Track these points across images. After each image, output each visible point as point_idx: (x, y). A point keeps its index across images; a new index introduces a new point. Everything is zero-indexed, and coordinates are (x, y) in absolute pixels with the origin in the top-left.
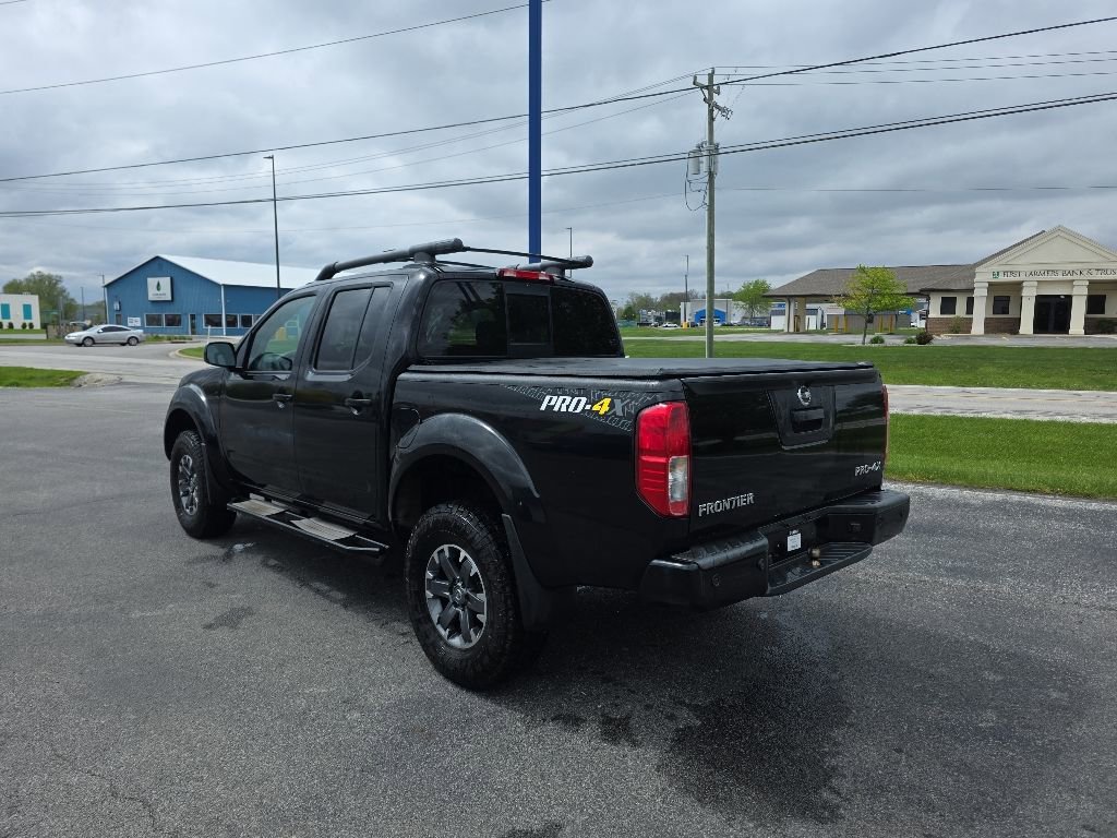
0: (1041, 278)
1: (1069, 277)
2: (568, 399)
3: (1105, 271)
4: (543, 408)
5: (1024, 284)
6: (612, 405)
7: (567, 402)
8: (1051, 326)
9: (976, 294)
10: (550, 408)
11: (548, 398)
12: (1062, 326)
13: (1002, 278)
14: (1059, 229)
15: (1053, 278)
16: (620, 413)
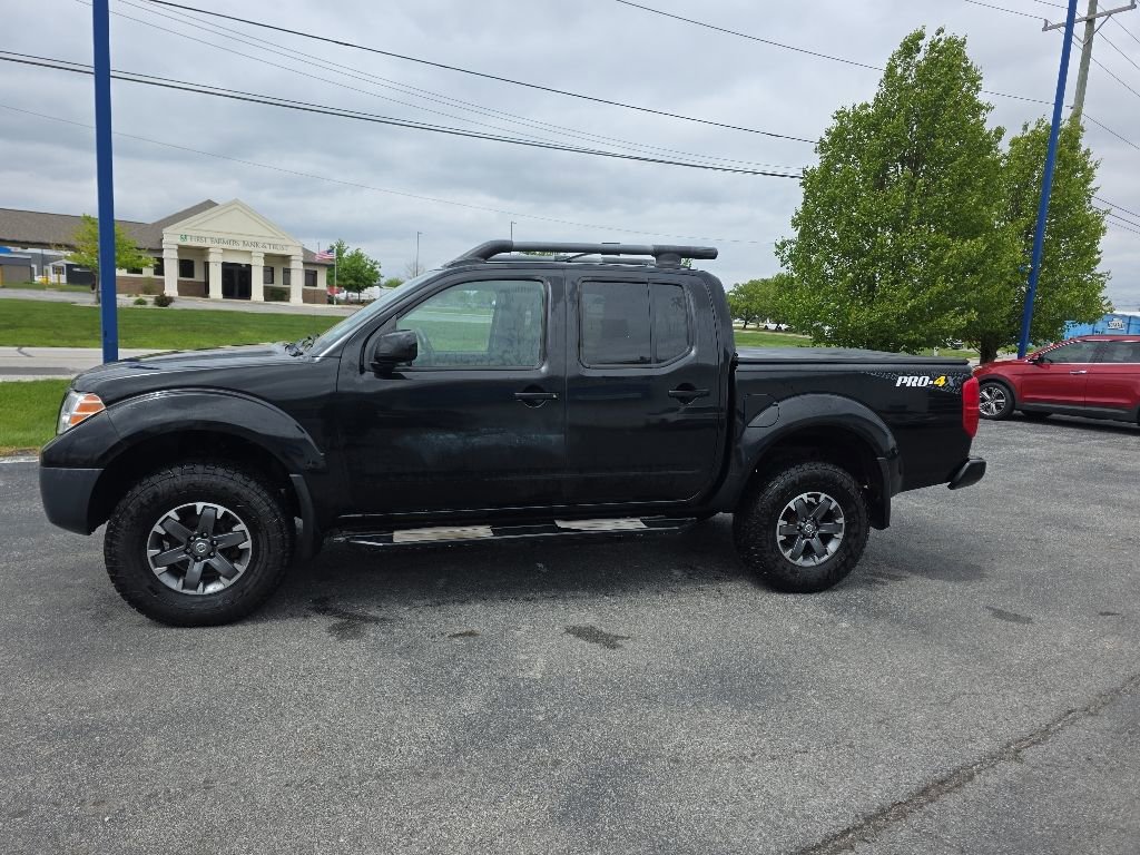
0: (225, 246)
1: (248, 249)
2: (916, 378)
3: (275, 246)
4: (898, 385)
5: (211, 250)
6: (946, 380)
7: (915, 381)
8: (237, 292)
9: (165, 255)
10: (903, 385)
11: (900, 378)
12: (245, 293)
13: (189, 243)
14: (236, 202)
15: (235, 247)
16: (952, 384)
